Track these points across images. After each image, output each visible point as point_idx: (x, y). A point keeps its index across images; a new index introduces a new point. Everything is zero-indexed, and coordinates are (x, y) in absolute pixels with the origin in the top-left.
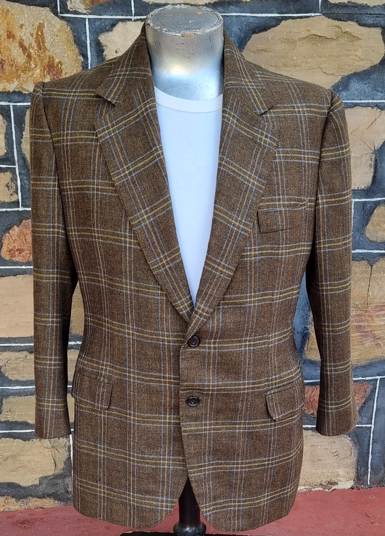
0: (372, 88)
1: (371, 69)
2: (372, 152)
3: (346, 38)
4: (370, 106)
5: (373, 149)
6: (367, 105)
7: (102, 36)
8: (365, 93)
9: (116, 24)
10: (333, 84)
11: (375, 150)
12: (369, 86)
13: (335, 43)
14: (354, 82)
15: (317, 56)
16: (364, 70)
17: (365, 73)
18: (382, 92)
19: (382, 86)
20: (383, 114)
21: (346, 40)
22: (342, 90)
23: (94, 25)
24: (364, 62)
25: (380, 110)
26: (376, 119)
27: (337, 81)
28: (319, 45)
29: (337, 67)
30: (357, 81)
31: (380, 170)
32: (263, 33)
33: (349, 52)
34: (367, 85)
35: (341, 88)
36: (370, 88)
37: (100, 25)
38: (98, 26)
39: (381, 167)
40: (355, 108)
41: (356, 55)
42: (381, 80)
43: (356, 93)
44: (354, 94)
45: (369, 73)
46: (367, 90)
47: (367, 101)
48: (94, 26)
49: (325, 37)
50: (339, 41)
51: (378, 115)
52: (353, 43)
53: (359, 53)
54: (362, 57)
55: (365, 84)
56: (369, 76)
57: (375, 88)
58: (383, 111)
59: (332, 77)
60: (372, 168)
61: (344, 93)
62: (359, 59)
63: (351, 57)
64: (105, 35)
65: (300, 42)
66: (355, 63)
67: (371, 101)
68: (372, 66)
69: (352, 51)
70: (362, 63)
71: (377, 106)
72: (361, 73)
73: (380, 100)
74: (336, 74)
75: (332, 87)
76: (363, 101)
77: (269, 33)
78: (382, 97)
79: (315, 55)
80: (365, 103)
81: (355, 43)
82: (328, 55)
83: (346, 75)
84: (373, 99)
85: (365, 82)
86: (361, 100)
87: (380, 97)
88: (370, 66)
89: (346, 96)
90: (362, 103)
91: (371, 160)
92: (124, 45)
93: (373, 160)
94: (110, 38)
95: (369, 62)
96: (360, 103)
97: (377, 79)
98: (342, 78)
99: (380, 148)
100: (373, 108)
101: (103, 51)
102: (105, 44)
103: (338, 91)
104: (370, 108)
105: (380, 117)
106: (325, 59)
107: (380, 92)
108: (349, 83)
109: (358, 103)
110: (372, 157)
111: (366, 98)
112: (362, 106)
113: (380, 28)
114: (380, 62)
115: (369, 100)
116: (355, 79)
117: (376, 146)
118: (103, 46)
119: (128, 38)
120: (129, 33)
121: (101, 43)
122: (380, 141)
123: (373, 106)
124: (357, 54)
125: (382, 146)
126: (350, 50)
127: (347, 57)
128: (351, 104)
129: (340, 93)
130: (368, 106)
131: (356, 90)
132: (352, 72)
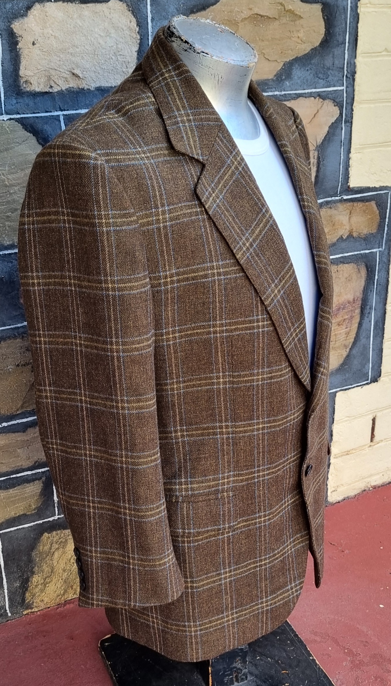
0: (314, 75)
1: (312, 53)
2: (314, 148)
3: (288, 17)
4: (313, 97)
5: (315, 145)
6: (310, 95)
7: (16, 23)
8: (307, 81)
9: (32, 6)
10: (275, 73)
11: (317, 146)
12: (311, 73)
13: (277, 23)
14: (297, 68)
15: (260, 39)
16: (305, 54)
17: (307, 58)
18: (324, 79)
19: (323, 72)
20: (325, 104)
21: (288, 19)
22: (285, 79)
23: (5, 8)
24: (306, 45)
25: (321, 100)
26: (318, 111)
27: (279, 68)
28: (261, 26)
29: (280, 52)
30: (299, 68)
31: (322, 168)
32: (202, 12)
33: (292, 33)
34: (309, 72)
35: (284, 77)
36: (312, 75)
37: (12, 8)
38: (9, 9)
39: (323, 165)
40: (298, 99)
41: (298, 37)
42: (322, 65)
43: (299, 81)
44: (297, 83)
45: (310, 57)
46: (309, 78)
47: (310, 91)
48: (4, 10)
49: (267, 16)
50: (281, 21)
51: (320, 106)
52: (295, 22)
53: (301, 35)
54: (304, 38)
55: (307, 70)
56: (311, 61)
57: (316, 75)
58: (325, 101)
59: (275, 63)
60: (315, 167)
61: (287, 83)
62: (300, 42)
63: (293, 39)
64: (20, 22)
65: (242, 23)
66: (298, 47)
67: (314, 90)
68: (312, 49)
69: (295, 32)
70: (303, 46)
71: (320, 95)
72: (303, 58)
73: (322, 88)
74: (278, 61)
75: (275, 76)
76: (306, 91)
77: (208, 12)
78: (323, 85)
79: (258, 39)
80: (308, 93)
81: (297, 22)
82: (270, 39)
83: (288, 61)
84: (315, 88)
85: (307, 69)
86: (304, 90)
87: (321, 85)
88: (310, 49)
89: (290, 86)
90: (305, 93)
91: (314, 158)
92: (43, 34)
93: (316, 157)
94: (26, 25)
95: (310, 44)
96: (303, 94)
97: (319, 64)
98: (284, 65)
99: (322, 142)
100: (315, 98)
101: (17, 43)
102: (20, 34)
103: (282, 80)
104: (312, 98)
105: (322, 108)
106: (267, 43)
107: (322, 79)
108: (292, 70)
109: (301, 94)
110: (315, 154)
111: (309, 87)
112: (306, 97)
113: (321, 4)
114: (320, 44)
115: (311, 89)
116: (297, 66)
117: (318, 141)
118: (17, 37)
119: (48, 24)
120: (48, 18)
121: (15, 33)
122: (322, 135)
123: (316, 95)
124: (299, 35)
125: (324, 140)
126: (293, 32)
127: (289, 40)
128: (294, 96)
129: (283, 83)
130: (311, 97)
131: (299, 78)
132: (294, 57)
